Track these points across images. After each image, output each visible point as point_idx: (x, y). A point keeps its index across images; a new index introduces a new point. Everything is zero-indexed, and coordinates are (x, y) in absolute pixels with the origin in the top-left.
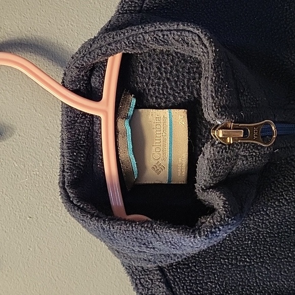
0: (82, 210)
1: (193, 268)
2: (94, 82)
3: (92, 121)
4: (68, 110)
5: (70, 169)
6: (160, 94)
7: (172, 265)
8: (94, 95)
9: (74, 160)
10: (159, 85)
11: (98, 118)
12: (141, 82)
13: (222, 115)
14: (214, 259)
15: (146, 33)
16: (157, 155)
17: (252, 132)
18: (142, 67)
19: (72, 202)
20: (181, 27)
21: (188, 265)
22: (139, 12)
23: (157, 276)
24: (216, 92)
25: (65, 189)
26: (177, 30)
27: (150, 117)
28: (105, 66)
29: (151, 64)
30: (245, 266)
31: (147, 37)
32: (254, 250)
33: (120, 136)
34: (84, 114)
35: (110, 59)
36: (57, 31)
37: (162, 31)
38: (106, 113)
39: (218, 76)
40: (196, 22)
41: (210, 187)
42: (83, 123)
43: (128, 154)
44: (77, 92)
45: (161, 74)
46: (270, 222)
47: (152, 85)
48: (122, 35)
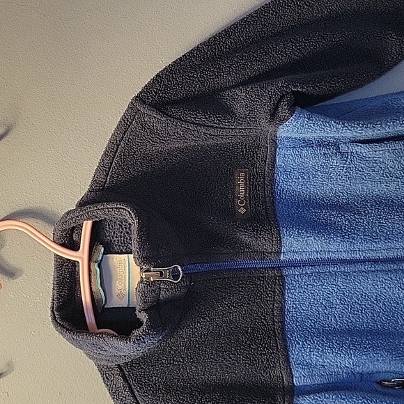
0: (62, 326)
1: (142, 366)
2: (75, 237)
3: (74, 264)
4: (57, 257)
5: (57, 298)
6: (122, 243)
7: (127, 364)
8: (74, 246)
9: (61, 292)
10: (121, 237)
11: (78, 262)
12: (109, 236)
13: (144, 263)
14: (158, 360)
15: (98, 209)
16: (120, 287)
17: (166, 274)
18: (109, 225)
19: (56, 321)
20: (119, 206)
21: (139, 364)
22: (102, 190)
23: (117, 371)
24: (140, 248)
25: (53, 312)
26: (117, 208)
27: (115, 260)
28: (82, 227)
29: (115, 222)
30: (179, 365)
31: (99, 212)
32: (187, 353)
33: (92, 274)
34: (68, 260)
35: (85, 222)
36: (51, 202)
37: (108, 208)
38: (82, 258)
39: (141, 238)
40: (123, 201)
41: (144, 310)
42: (68, 265)
43: (97, 287)
44: (63, 245)
45: (123, 229)
46: (198, 334)
47: (116, 237)
48: (92, 208)
